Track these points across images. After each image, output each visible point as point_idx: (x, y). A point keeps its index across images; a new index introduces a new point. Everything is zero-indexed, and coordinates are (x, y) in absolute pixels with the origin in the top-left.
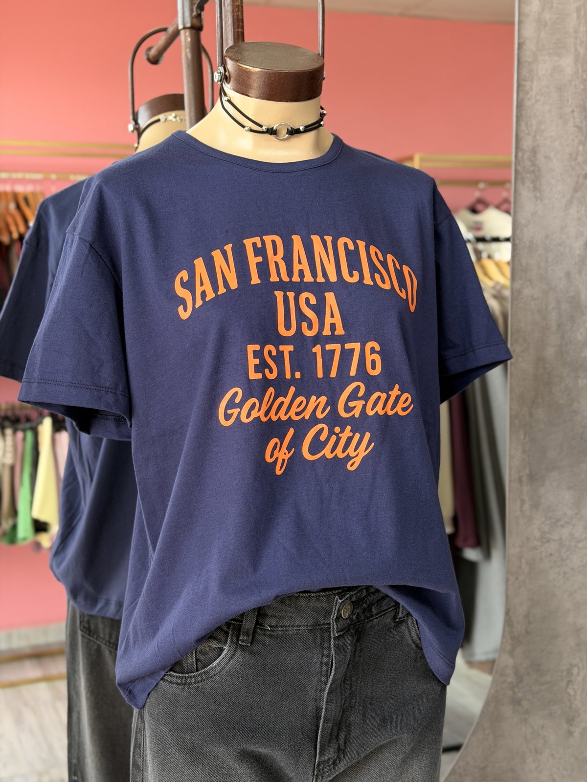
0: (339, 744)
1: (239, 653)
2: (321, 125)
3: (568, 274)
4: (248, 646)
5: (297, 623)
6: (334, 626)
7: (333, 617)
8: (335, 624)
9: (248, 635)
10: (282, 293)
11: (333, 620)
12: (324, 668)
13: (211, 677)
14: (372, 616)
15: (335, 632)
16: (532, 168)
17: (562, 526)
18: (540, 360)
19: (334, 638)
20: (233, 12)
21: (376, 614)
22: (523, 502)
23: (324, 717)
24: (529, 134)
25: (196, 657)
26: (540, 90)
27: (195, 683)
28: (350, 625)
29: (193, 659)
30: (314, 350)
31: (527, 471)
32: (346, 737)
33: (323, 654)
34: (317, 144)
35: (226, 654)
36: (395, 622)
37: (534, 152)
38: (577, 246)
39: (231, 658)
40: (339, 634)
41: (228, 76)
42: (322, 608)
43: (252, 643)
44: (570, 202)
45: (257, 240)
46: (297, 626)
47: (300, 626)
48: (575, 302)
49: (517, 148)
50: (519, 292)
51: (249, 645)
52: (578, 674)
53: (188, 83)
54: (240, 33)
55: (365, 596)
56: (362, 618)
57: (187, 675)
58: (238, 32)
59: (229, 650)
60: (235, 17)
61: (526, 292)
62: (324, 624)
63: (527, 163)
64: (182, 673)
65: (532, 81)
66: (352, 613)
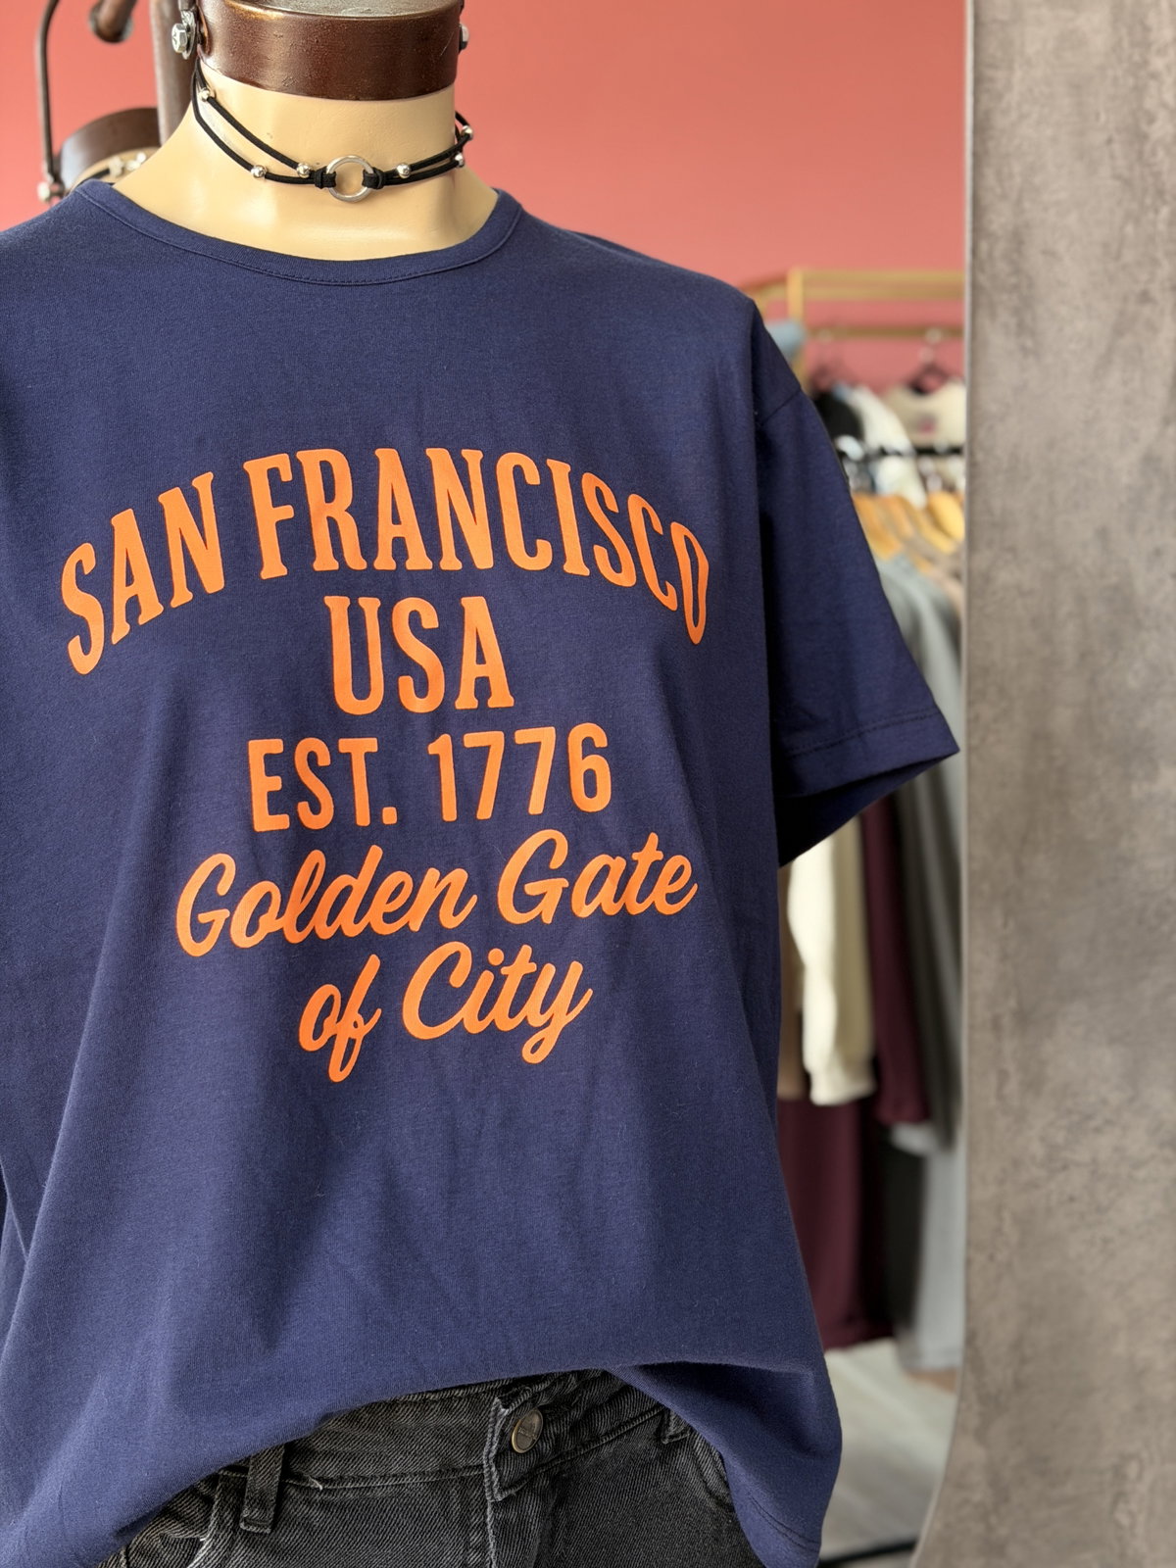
1: (240, 1554)
2: (457, 162)
3: (1103, 534)
4: (264, 1534)
5: (395, 1469)
6: (492, 1475)
7: (489, 1452)
8: (493, 1469)
9: (263, 1506)
10: (346, 601)
11: (488, 1459)
14: (596, 1438)
15: (496, 1490)
16: (1013, 280)
17: (1097, 1130)
18: (1040, 738)
19: (495, 1504)
22: (1003, 1076)
24: (1004, 197)
25: (128, 1563)
26: (1030, 90)
28: (537, 1467)
30: (432, 749)
31: (1012, 1003)
33: (468, 1543)
34: (449, 211)
35: (206, 1558)
36: (660, 1446)
37: (1018, 240)
38: (1125, 466)
40: (506, 1494)
41: (206, 35)
42: (461, 1427)
43: (274, 1526)
44: (1106, 361)
45: (281, 462)
46: (394, 1476)
47: (404, 1475)
48: (1122, 601)
49: (977, 230)
50: (987, 578)
51: (268, 1531)
52: (1140, 1477)
53: (165, 78)
55: (577, 1390)
56: (569, 1447)
59: (213, 1547)
61: (1005, 577)
62: (469, 1468)
63: (1002, 267)
65: (1011, 68)
66: (542, 1437)
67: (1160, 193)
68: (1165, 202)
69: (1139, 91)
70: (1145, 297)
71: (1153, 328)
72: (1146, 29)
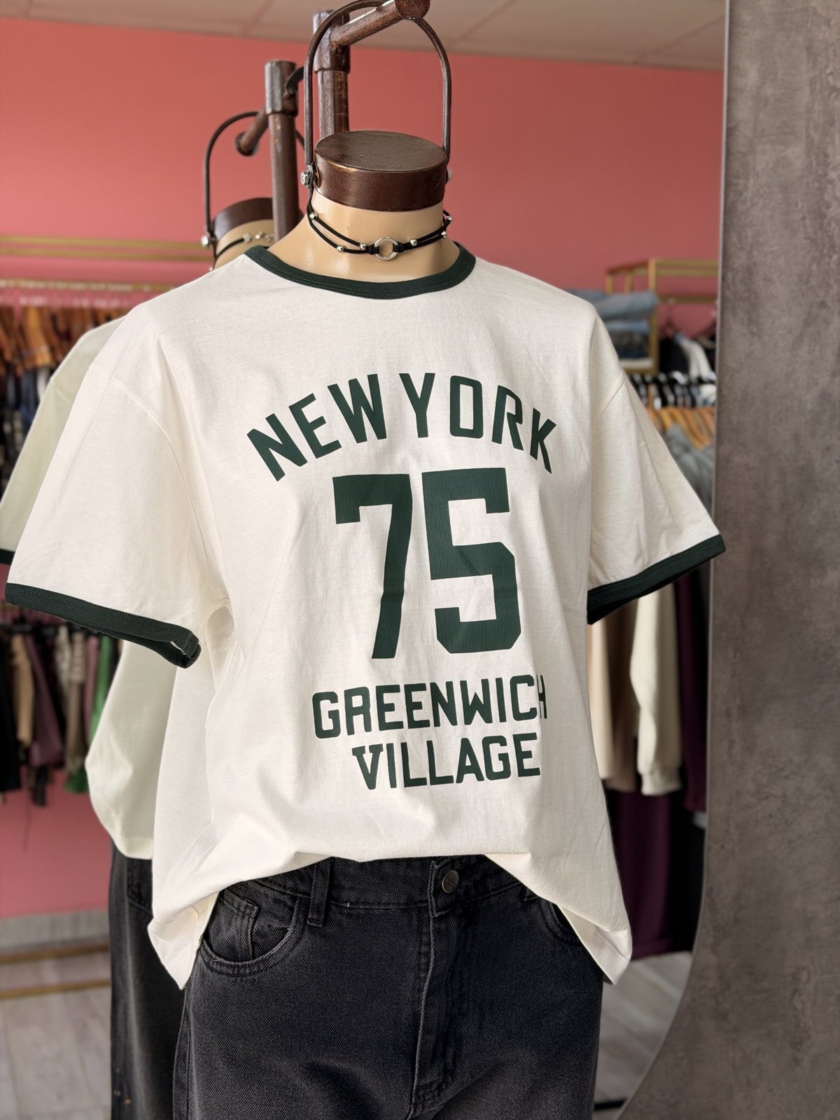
0: (446, 1063)
1: (307, 937)
2: (443, 236)
3: (796, 437)
4: (320, 928)
5: (385, 900)
6: (432, 903)
7: (430, 890)
8: (433, 899)
9: (319, 913)
11: (430, 894)
12: (423, 960)
13: (271, 967)
14: (487, 892)
15: (434, 911)
16: (746, 295)
17: (786, 777)
19: (434, 919)
20: (334, 91)
21: (493, 890)
23: (424, 1026)
24: (742, 249)
25: (252, 940)
26: (758, 190)
27: (250, 974)
28: (455, 902)
29: (248, 943)
31: (738, 701)
32: (455, 1053)
33: (421, 941)
35: (290, 938)
36: (523, 902)
37: (750, 272)
38: (809, 399)
39: (297, 943)
40: (440, 913)
41: (318, 177)
43: (324, 924)
44: (799, 340)
46: (384, 904)
47: (389, 903)
48: (807, 475)
49: (725, 266)
50: (728, 460)
51: (321, 926)
52: (808, 981)
54: (342, 118)
55: (476, 864)
56: (473, 892)
57: (240, 964)
58: (340, 116)
59: (294, 932)
60: (337, 97)
61: (738, 459)
62: (421, 901)
63: (740, 287)
64: (234, 961)
65: (747, 179)
66: (459, 886)
67: (833, 247)
68: (835, 252)
69: (821, 190)
70: (823, 305)
71: (827, 322)
72: (826, 156)
